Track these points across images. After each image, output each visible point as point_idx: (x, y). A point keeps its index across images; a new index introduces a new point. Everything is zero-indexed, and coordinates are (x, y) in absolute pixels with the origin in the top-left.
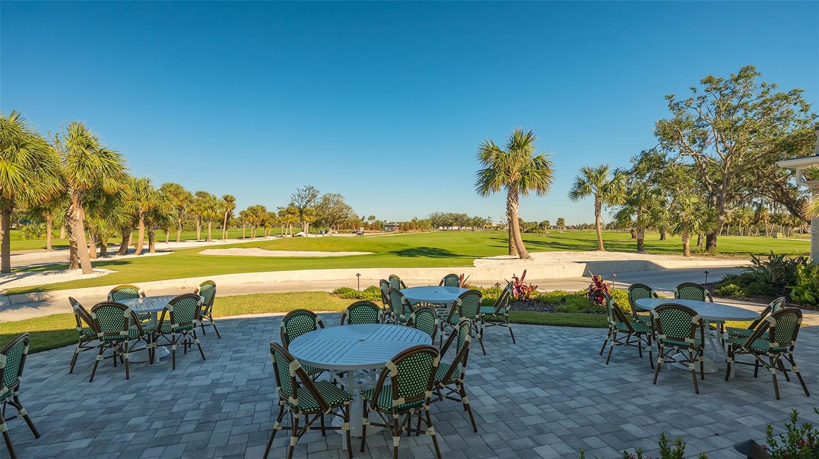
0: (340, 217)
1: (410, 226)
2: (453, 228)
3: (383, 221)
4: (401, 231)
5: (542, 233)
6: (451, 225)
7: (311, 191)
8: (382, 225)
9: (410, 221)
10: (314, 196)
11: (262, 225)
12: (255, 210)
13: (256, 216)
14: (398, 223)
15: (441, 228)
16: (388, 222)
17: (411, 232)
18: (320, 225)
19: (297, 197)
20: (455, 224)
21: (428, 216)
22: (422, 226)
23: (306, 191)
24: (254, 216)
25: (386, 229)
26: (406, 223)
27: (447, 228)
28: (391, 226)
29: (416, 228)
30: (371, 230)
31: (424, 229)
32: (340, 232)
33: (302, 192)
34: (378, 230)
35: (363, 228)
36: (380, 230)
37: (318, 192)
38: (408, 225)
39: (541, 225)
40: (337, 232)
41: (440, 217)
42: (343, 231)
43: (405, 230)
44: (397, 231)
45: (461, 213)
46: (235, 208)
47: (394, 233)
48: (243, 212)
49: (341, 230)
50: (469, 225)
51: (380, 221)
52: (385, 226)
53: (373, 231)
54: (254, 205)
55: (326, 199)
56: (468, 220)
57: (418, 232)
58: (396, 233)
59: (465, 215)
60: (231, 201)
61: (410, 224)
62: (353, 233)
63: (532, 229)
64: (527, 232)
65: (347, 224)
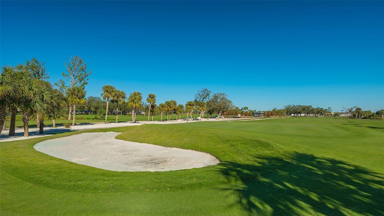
0: (224, 108)
1: (271, 113)
2: (301, 115)
3: (254, 110)
4: (265, 116)
5: (380, 119)
6: (300, 113)
7: (206, 91)
8: (253, 113)
9: (271, 110)
10: (208, 95)
11: (175, 113)
12: (169, 103)
13: (170, 107)
14: (263, 111)
15: (293, 115)
16: (257, 111)
17: (272, 118)
18: (212, 113)
19: (198, 96)
20: (303, 112)
21: (284, 107)
22: (280, 113)
23: (203, 92)
24: (169, 107)
25: (256, 115)
26: (268, 112)
27: (297, 115)
28: (259, 114)
29: (276, 115)
30: (245, 116)
31: (281, 115)
32: (226, 117)
33: (201, 93)
34: (250, 116)
35: (240, 115)
36: (251, 116)
37: (210, 92)
38: (270, 113)
39: (378, 113)
40: (223, 117)
41: (291, 108)
42: (228, 116)
43: (268, 116)
44: (262, 116)
45: (307, 105)
46: (155, 102)
47: (261, 118)
48: (161, 104)
49: (227, 116)
50: (313, 113)
51: (252, 110)
52: (255, 113)
53: (246, 117)
54: (169, 100)
55: (216, 97)
56: (313, 109)
57: (278, 117)
58: (262, 118)
59: (310, 106)
60: (153, 98)
61: (271, 112)
62: (233, 118)
63: (370, 116)
64: (365, 118)
65: (230, 112)
